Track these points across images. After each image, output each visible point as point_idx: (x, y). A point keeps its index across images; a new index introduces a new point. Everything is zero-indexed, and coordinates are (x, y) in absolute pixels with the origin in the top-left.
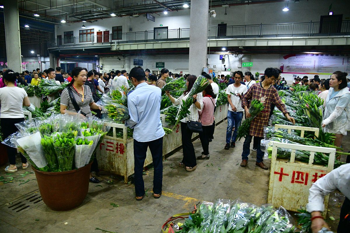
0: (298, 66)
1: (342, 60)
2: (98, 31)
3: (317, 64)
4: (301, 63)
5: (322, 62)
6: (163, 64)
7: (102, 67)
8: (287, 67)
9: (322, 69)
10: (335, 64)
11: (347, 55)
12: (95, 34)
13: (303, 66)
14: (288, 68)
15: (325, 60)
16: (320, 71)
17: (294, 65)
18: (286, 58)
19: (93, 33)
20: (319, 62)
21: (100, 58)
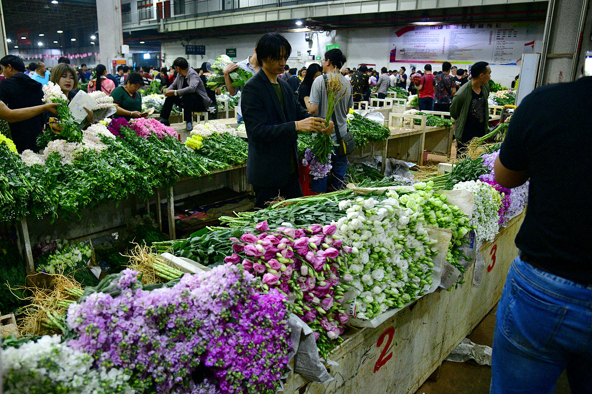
0: (418, 48)
1: (488, 36)
2: (158, 2)
3: (447, 45)
4: (422, 43)
5: (455, 40)
6: (235, 50)
7: (164, 57)
8: (401, 51)
9: (457, 52)
10: (478, 43)
11: (497, 26)
12: (155, 6)
13: (425, 48)
14: (403, 53)
15: (461, 36)
16: (452, 56)
17: (412, 47)
18: (399, 34)
19: (152, 5)
20: (452, 40)
21: (162, 45)
